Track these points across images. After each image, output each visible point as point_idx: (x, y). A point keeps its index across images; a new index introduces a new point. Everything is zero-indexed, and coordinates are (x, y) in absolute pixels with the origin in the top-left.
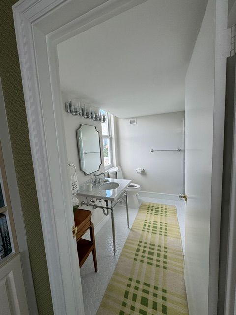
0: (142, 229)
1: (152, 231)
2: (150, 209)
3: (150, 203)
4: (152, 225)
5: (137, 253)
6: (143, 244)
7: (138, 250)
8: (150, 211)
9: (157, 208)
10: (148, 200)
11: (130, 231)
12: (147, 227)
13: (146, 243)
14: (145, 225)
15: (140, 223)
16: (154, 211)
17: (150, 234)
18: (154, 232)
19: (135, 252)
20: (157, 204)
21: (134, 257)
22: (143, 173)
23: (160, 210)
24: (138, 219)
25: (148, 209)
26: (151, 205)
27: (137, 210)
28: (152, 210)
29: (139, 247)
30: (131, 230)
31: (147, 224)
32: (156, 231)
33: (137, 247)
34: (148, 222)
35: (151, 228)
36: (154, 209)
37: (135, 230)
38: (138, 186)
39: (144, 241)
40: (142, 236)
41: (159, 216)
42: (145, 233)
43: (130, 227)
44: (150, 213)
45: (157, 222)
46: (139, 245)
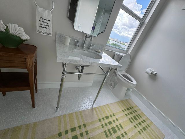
0: (101, 118)
1: (106, 129)
2: (131, 110)
3: (136, 106)
4: (114, 125)
5: (69, 131)
6: (83, 130)
7: (73, 130)
8: (128, 112)
9: (139, 116)
10: (137, 101)
11: (90, 107)
12: (107, 121)
13: (87, 133)
14: (107, 117)
15: (107, 112)
16: (131, 116)
17: (102, 130)
18: (108, 133)
19: (69, 128)
20: (142, 112)
21: (63, 130)
23: (140, 120)
24: (109, 107)
25: (128, 109)
26: (136, 109)
27: (118, 100)
28: (131, 113)
29: (77, 128)
30: (92, 109)
31: (111, 119)
32: (111, 134)
33: (76, 126)
34: (114, 118)
35: (109, 127)
36: (134, 114)
37: (94, 111)
39: (88, 128)
40: (92, 123)
41: (131, 125)
42: (99, 124)
43: (95, 106)
44: (126, 113)
45: (122, 128)
46: (80, 127)
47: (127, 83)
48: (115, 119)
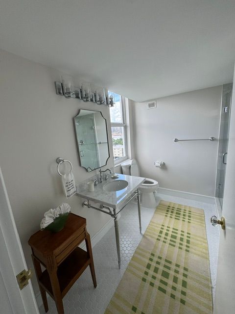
0: (157, 237)
1: (169, 242)
2: (170, 210)
3: (170, 203)
4: (170, 233)
5: (147, 270)
6: (155, 259)
7: (149, 266)
8: (170, 213)
9: (179, 210)
10: (168, 198)
11: (142, 237)
12: (163, 235)
13: (160, 258)
14: (161, 232)
15: (156, 228)
16: (174, 214)
17: (167, 245)
18: (172, 243)
19: (145, 269)
20: (179, 205)
21: (142, 275)
22: (163, 166)
23: (182, 213)
24: (153, 223)
25: (168, 211)
26: (172, 206)
27: (154, 210)
28: (172, 212)
29: (150, 262)
30: (144, 236)
31: (165, 231)
32: (175, 242)
33: (147, 261)
34: (165, 228)
35: (169, 238)
36: (175, 211)
37: (147, 236)
38: (156, 183)
39: (157, 254)
40: (156, 247)
41: (180, 222)
42: (161, 243)
43: (143, 232)
44: (169, 215)
45: (177, 230)
46: (151, 260)
47: (150, 187)
48: (167, 228)
